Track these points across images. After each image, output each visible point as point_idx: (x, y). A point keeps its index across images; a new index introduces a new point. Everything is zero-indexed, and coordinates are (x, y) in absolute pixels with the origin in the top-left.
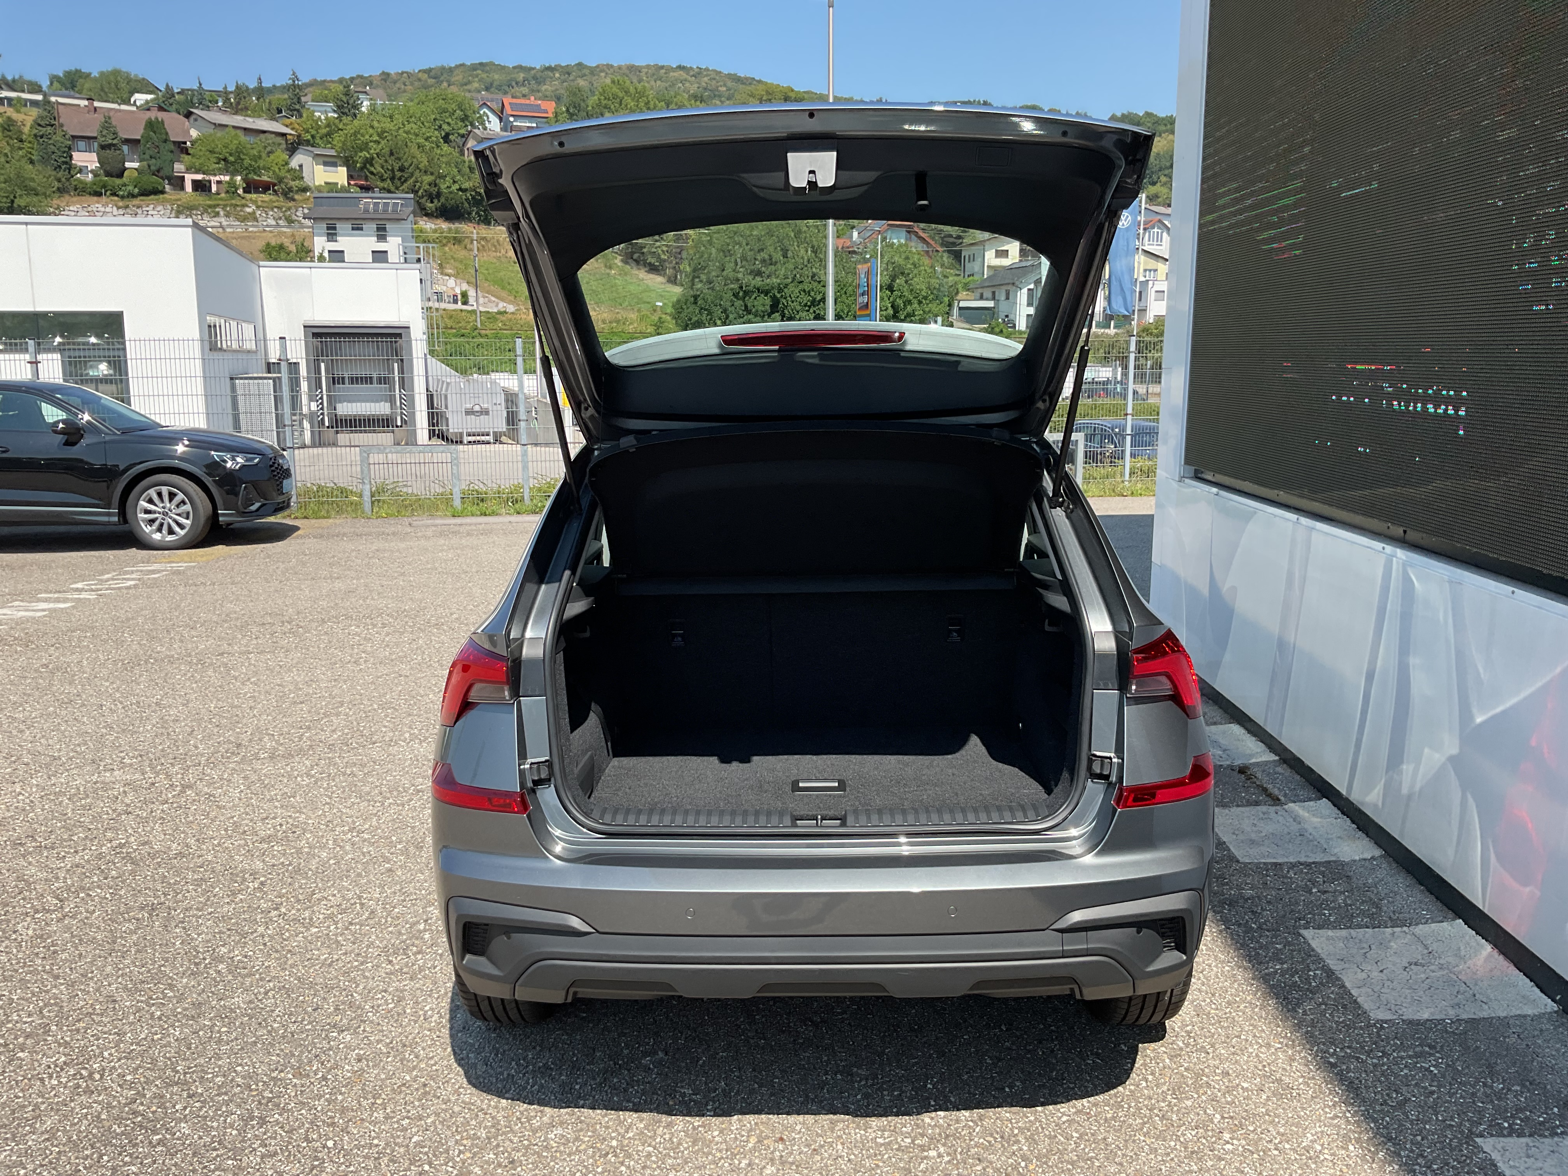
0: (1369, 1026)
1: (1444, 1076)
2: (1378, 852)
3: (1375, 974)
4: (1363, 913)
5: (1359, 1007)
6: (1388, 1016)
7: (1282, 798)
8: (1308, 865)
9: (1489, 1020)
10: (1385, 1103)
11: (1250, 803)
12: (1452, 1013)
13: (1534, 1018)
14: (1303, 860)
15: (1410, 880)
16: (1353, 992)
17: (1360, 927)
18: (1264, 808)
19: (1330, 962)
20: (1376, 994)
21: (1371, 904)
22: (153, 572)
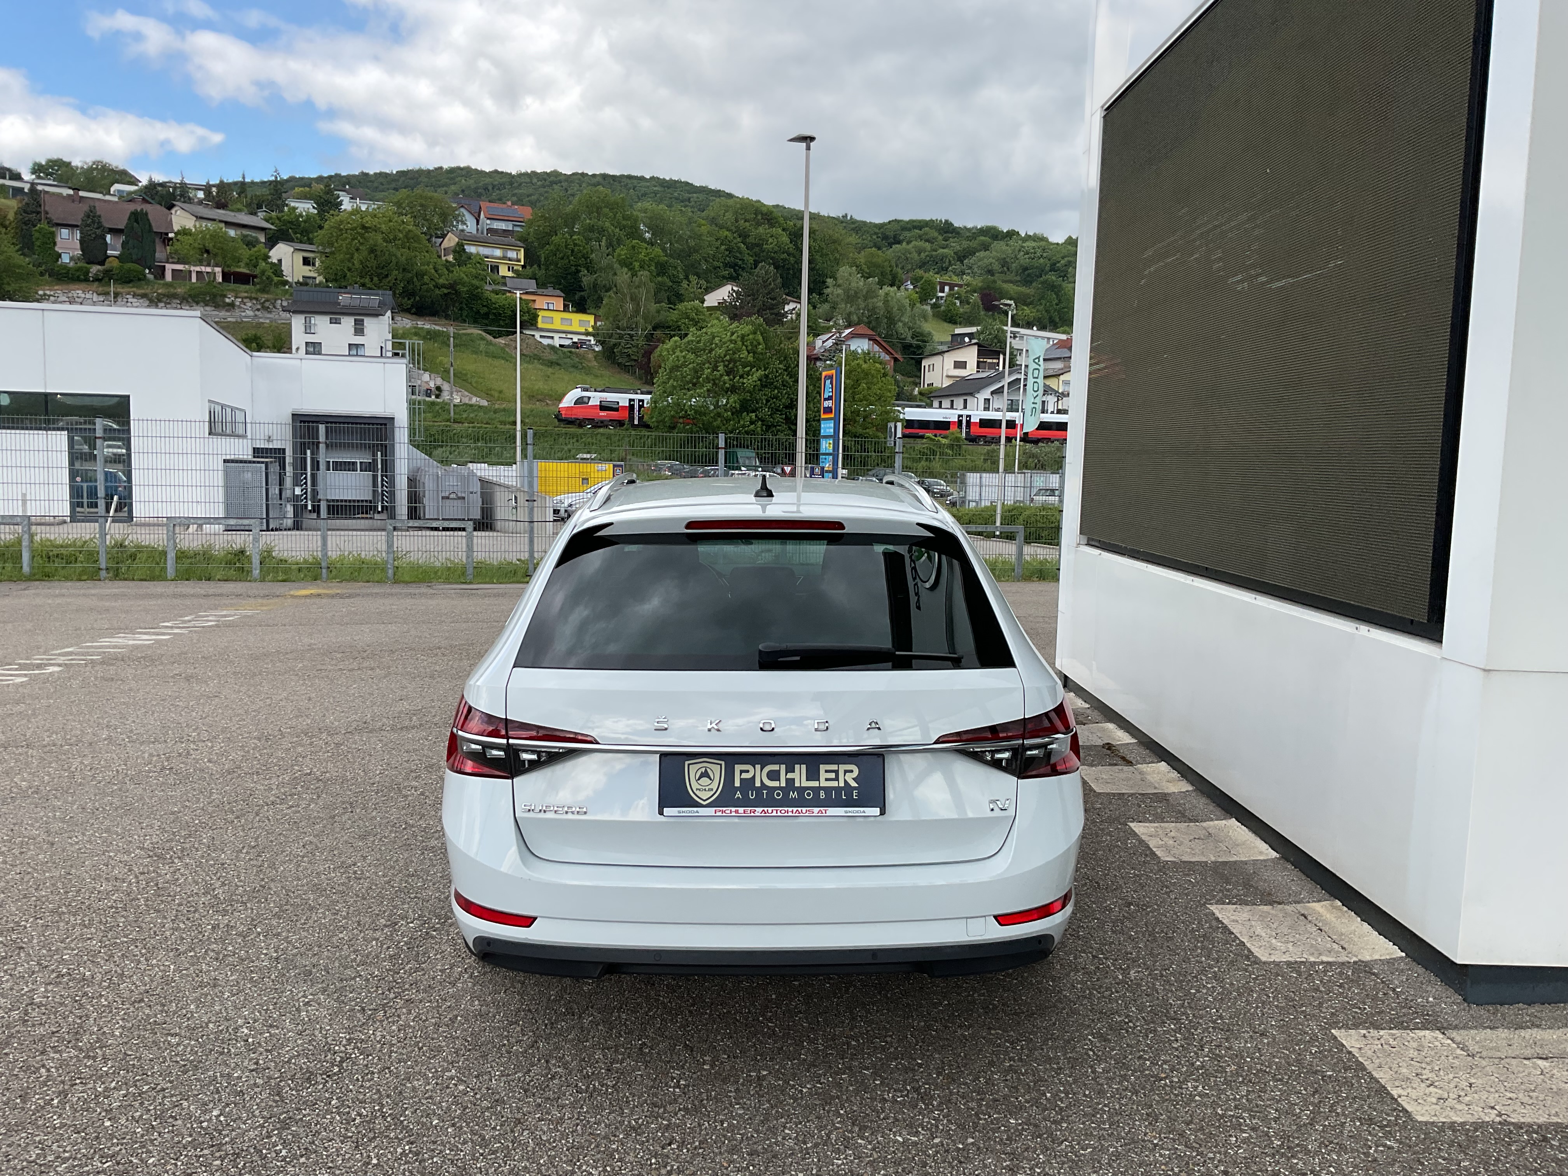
0: (1159, 862)
1: (1198, 883)
2: (1190, 788)
3: (1171, 842)
4: (1172, 817)
5: (1156, 855)
6: (1173, 859)
7: (1134, 762)
8: (1143, 794)
9: (1235, 862)
10: (1158, 891)
11: (1110, 765)
12: (1213, 859)
13: (1262, 861)
14: (1140, 792)
15: (1208, 801)
16: (1154, 850)
17: (1167, 822)
18: (1120, 767)
19: (1143, 837)
20: (1168, 851)
21: (1180, 812)
22: (225, 616)
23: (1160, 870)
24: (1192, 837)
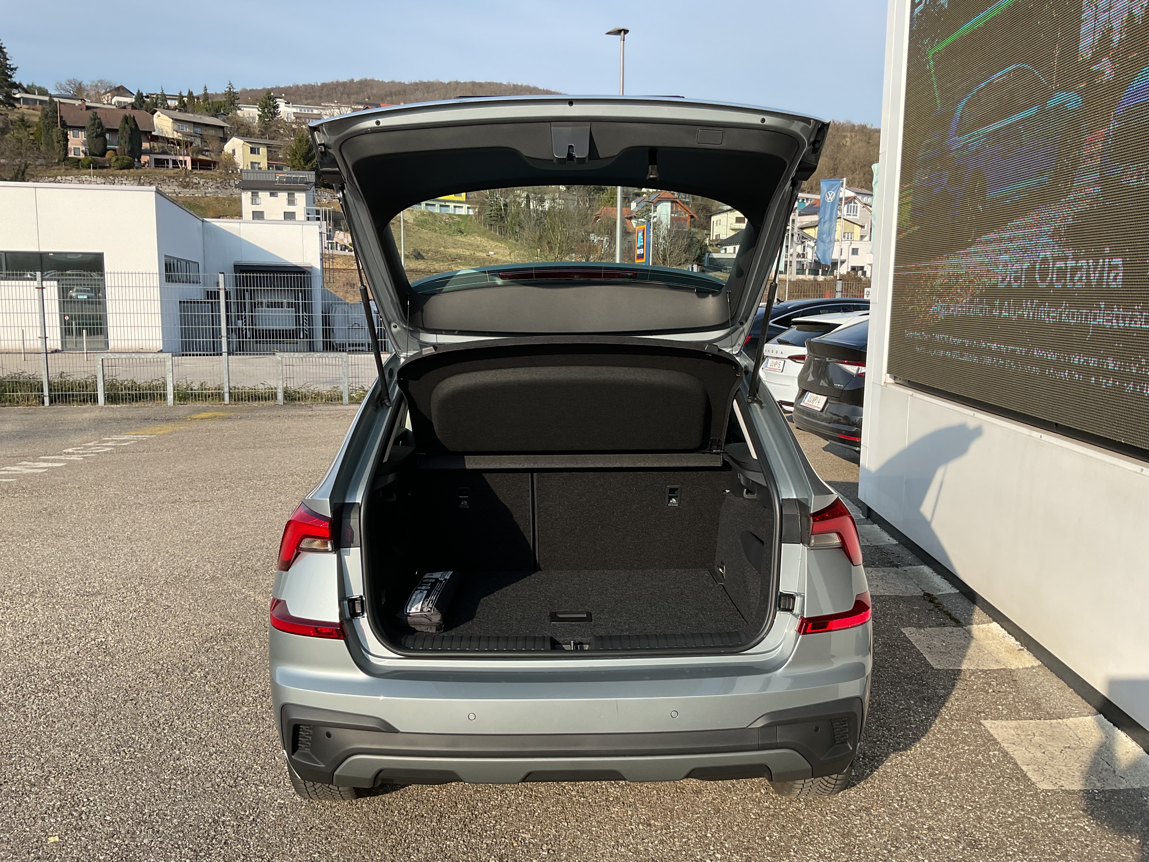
2: (1037, 663)
3: (1040, 755)
4: (1027, 709)
6: (1052, 787)
7: (961, 621)
8: (984, 672)
9: (1126, 791)
12: (1098, 785)
15: (1062, 684)
16: (1025, 768)
17: (1025, 719)
18: (950, 629)
19: (1005, 745)
20: (1040, 770)
21: (1033, 701)
22: (124, 441)
23: (1042, 809)
24: (1061, 746)
